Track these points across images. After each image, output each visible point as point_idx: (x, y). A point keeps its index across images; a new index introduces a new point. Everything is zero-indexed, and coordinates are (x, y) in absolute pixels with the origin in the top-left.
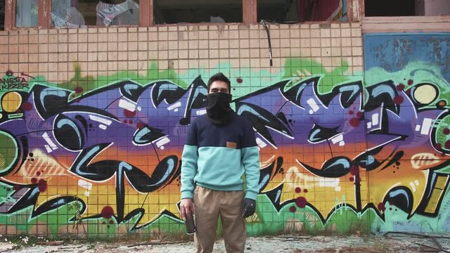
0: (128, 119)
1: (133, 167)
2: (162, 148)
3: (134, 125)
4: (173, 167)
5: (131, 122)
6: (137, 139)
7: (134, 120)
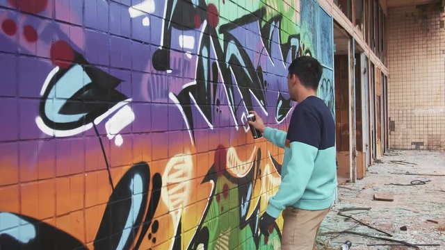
0: (21, 20)
1: (41, 227)
2: (119, 141)
3: (42, 49)
4: (141, 196)
5: (31, 35)
6: (53, 109)
7: (41, 27)
